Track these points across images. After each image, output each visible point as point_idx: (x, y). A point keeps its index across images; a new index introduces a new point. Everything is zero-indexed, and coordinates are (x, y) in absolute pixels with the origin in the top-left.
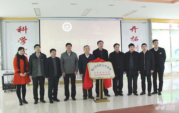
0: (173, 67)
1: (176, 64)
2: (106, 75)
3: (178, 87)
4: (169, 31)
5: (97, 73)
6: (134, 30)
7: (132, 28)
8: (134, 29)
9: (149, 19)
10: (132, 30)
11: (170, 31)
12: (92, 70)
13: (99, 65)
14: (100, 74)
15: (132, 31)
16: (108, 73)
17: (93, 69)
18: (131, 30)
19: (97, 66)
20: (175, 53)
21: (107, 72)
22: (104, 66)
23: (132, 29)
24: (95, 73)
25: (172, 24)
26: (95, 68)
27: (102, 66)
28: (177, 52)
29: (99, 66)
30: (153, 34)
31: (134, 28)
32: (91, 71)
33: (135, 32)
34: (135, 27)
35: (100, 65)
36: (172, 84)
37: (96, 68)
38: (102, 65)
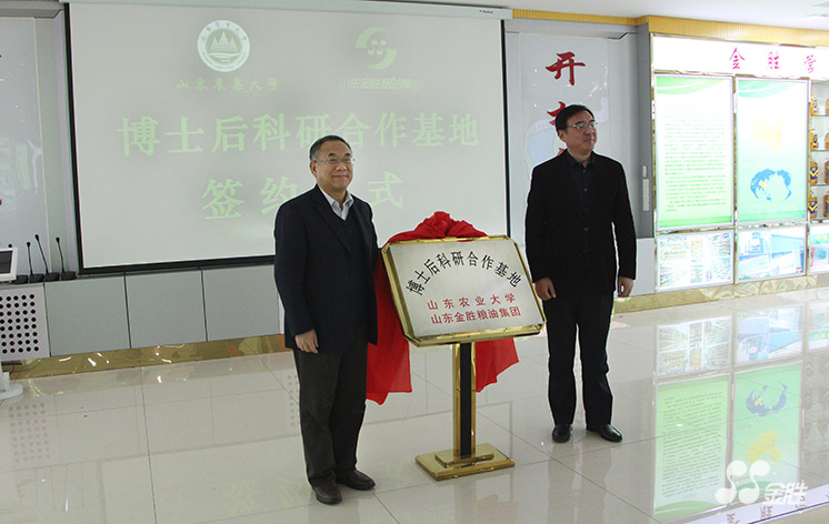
0: (741, 258)
1: (756, 242)
2: (494, 314)
3: (759, 350)
4: (728, 82)
5: (441, 305)
6: (565, 71)
7: (554, 60)
8: (568, 68)
9: (636, 19)
10: (556, 73)
11: (734, 82)
12: (413, 286)
13: (450, 258)
14: (463, 311)
15: (558, 77)
16: (506, 305)
17: (418, 282)
18: (551, 69)
19: (438, 264)
20: (754, 190)
21: (502, 299)
22: (479, 262)
23: (556, 68)
24: (433, 306)
25: (743, 49)
26: (427, 273)
27: (466, 261)
28: (761, 183)
29: (452, 263)
30: (656, 95)
31: (567, 62)
32: (406, 292)
33: (572, 82)
34: (569, 55)
35: (458, 258)
36: (734, 337)
37: (434, 278)
38: (465, 255)
